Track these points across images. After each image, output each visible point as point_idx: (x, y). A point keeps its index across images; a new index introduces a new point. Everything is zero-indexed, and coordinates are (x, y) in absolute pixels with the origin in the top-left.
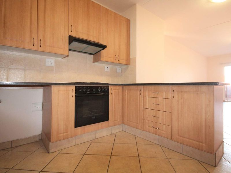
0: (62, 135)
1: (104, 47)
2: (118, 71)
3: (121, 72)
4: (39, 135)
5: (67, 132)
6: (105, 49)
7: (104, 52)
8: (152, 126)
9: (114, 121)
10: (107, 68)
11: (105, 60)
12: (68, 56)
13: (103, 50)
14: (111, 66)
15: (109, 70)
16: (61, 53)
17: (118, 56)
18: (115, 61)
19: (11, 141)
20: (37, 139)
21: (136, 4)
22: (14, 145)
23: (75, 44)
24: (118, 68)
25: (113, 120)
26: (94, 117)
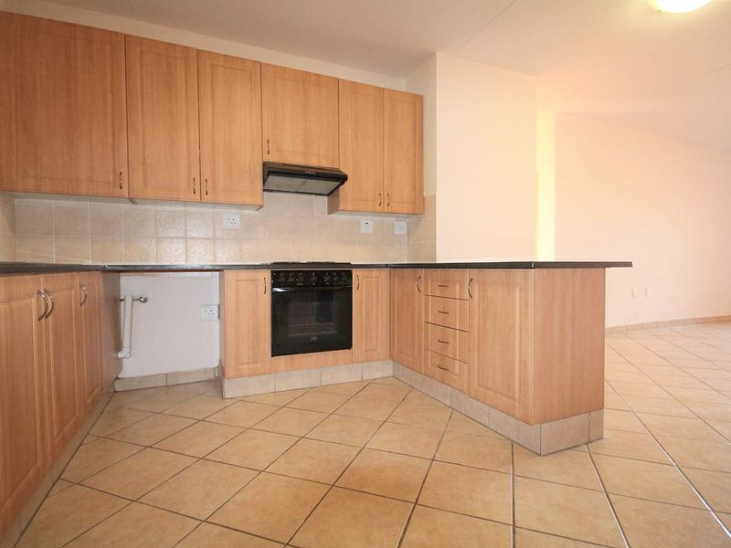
0: (246, 366)
1: (342, 179)
2: (397, 231)
3: (405, 232)
4: (215, 369)
5: (256, 363)
6: (346, 183)
7: (346, 189)
8: (437, 363)
9: (366, 351)
10: (367, 224)
11: (349, 208)
12: (262, 207)
13: (341, 184)
14: (377, 218)
15: (371, 231)
16: (248, 200)
17: (386, 195)
18: (378, 208)
19: (167, 374)
20: (211, 376)
21: (433, 54)
22: (171, 382)
23: (274, 180)
24: (396, 223)
25: (364, 348)
26: (315, 338)
